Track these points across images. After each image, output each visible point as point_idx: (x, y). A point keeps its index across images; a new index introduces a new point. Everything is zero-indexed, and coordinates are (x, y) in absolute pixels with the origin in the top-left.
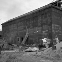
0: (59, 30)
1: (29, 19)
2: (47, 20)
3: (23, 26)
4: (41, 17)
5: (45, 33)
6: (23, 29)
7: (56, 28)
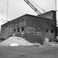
0: (33, 31)
1: (15, 22)
2: (24, 24)
3: (12, 28)
4: (21, 22)
5: (23, 33)
6: (12, 29)
7: (30, 30)
